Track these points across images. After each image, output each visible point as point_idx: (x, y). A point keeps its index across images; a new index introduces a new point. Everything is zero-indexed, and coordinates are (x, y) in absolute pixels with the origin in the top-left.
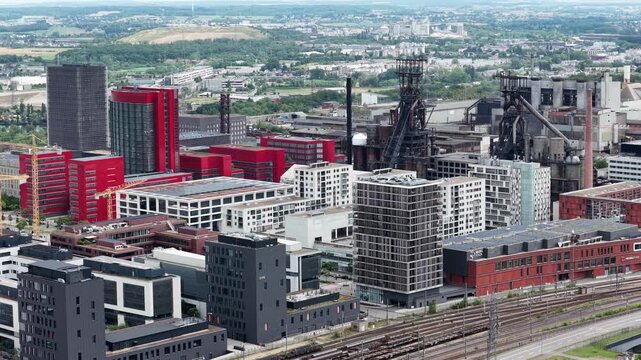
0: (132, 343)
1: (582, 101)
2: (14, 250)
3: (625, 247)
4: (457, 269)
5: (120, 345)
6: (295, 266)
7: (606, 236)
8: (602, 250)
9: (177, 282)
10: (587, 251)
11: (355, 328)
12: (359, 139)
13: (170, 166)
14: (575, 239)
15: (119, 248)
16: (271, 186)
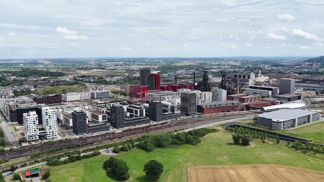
0: (131, 120)
1: (246, 77)
2: (119, 103)
3: (237, 106)
4: (200, 109)
5: (128, 121)
6: (169, 108)
7: (233, 104)
8: (232, 107)
9: (144, 110)
10: (229, 107)
11: (176, 120)
12: (196, 84)
13: (158, 89)
14: (226, 104)
15: (138, 103)
16: (175, 93)
